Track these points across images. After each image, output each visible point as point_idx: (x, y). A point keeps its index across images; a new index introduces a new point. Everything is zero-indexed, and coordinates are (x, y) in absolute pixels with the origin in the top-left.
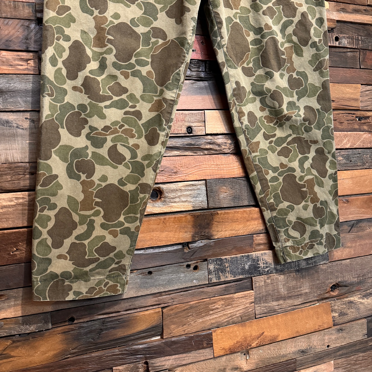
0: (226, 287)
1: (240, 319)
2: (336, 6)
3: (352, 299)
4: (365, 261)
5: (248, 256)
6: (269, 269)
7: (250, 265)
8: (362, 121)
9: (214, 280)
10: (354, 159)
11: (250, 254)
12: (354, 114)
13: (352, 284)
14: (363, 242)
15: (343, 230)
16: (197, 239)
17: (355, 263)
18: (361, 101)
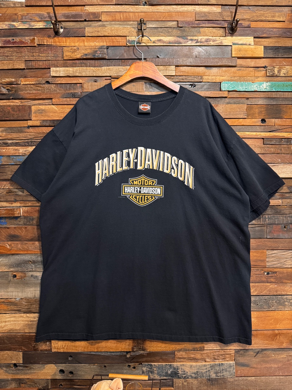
4: (269, 380)
5: (171, 365)
6: (186, 375)
7: (171, 371)
8: (270, 275)
10: (261, 303)
11: (172, 364)
12: (262, 270)
14: (268, 365)
15: (250, 354)
17: (259, 381)
18: (268, 262)
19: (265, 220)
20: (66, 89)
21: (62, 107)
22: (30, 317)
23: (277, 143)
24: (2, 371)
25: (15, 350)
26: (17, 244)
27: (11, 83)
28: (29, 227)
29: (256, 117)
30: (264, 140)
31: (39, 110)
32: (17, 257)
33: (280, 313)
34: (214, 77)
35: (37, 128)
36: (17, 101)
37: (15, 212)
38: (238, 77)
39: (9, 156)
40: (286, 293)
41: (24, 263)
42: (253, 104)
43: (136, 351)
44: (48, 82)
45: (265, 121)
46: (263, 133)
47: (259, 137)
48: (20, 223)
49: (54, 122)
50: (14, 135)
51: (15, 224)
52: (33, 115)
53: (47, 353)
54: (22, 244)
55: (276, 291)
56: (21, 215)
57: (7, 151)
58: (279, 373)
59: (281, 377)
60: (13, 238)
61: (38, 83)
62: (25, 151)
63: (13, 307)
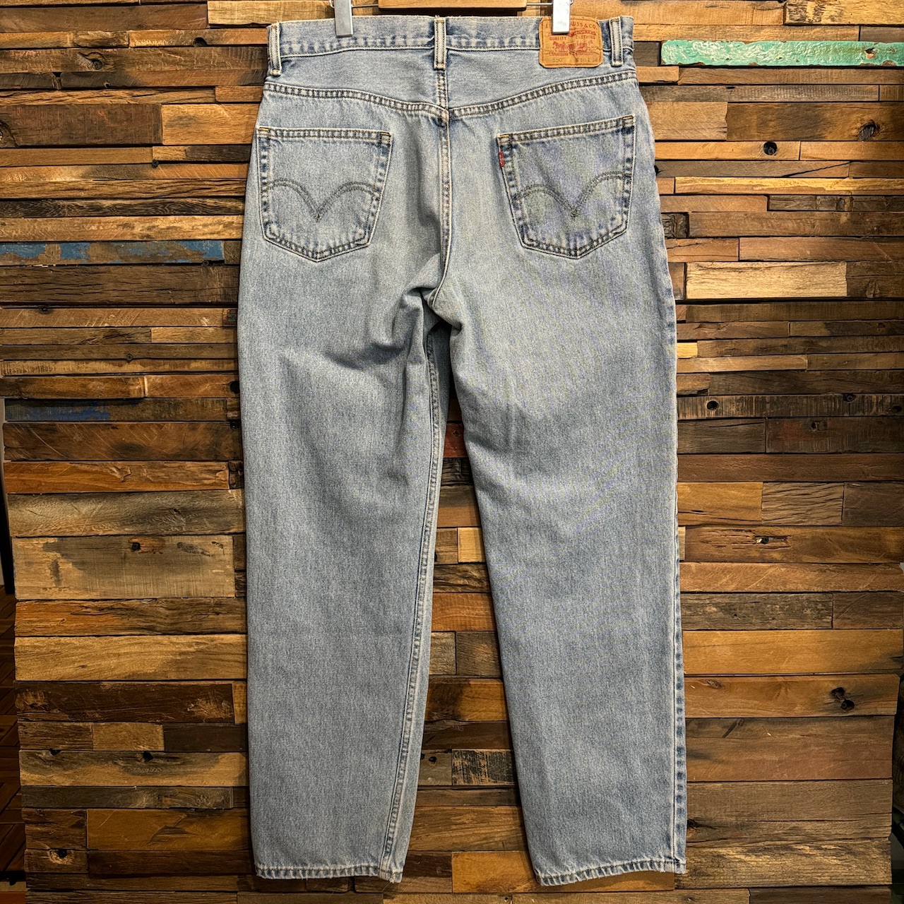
0: (481, 794)
1: (501, 845)
2: (716, 347)
3: (722, 851)
4: (757, 791)
8: (769, 544)
9: (461, 782)
10: (743, 612)
12: (750, 531)
13: (724, 826)
14: (756, 757)
15: (712, 732)
16: (435, 718)
17: (733, 791)
18: (765, 510)
19: (764, 408)
20: (251, 61)
21: (241, 109)
22: (178, 644)
23: (804, 208)
24: (117, 768)
25: (144, 719)
26: (140, 467)
27: (102, 45)
28: (169, 426)
29: (753, 136)
30: (769, 199)
31: (181, 118)
32: (139, 500)
33: (792, 635)
34: (645, 27)
35: (176, 168)
36: (120, 93)
37: (131, 388)
38: (708, 28)
39: (108, 241)
40: (807, 587)
41: (158, 514)
42: (747, 100)
43: (438, 720)
44: (200, 42)
45: (775, 147)
46: (767, 179)
47: (757, 190)
48: (145, 415)
49: (221, 152)
50: (120, 187)
51: (131, 418)
52: (166, 131)
53: (225, 727)
54: (151, 467)
55: (784, 584)
56: (147, 394)
57: (101, 228)
58: (782, 775)
59: (786, 783)
60: (127, 452)
61: (174, 44)
62: (149, 229)
63: (135, 621)
